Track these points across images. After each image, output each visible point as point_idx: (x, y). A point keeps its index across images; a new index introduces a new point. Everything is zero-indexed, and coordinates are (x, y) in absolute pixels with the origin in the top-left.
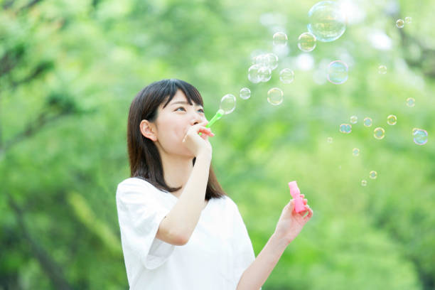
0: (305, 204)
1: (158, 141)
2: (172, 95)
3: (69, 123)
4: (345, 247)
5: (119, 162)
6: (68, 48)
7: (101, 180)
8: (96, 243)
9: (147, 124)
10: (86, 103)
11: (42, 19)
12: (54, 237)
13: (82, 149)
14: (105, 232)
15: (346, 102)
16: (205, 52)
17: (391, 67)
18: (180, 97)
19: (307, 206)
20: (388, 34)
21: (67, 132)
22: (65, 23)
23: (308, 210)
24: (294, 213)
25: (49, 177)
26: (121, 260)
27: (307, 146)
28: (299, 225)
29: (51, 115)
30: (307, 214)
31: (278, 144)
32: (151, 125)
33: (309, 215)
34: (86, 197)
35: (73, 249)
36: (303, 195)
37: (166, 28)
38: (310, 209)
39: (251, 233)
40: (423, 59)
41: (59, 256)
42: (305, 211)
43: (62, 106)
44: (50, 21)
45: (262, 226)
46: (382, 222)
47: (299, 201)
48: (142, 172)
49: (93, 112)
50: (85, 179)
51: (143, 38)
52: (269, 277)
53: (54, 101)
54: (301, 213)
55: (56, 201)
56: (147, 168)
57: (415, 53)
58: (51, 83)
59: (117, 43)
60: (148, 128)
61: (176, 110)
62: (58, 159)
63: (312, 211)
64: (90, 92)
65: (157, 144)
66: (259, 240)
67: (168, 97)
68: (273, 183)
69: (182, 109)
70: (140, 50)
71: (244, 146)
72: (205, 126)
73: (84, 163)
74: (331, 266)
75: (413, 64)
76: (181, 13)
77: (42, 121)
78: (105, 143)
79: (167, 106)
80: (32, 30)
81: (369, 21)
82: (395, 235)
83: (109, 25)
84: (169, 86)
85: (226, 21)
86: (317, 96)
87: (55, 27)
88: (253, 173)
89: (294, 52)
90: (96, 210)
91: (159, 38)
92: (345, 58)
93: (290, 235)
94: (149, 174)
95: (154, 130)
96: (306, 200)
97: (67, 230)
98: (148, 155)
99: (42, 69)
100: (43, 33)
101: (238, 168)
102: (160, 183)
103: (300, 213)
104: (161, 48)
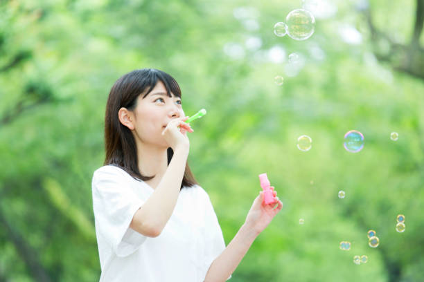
0: (274, 196)
1: (135, 129)
2: (153, 86)
3: (46, 111)
4: (313, 236)
5: (95, 150)
6: (46, 39)
7: (77, 167)
8: (70, 228)
9: (125, 112)
10: (63, 92)
11: (21, 9)
12: (30, 222)
13: (58, 137)
14: (79, 218)
15: (316, 94)
16: (180, 45)
17: (361, 61)
18: (160, 88)
19: (277, 198)
20: (358, 29)
21: (44, 120)
22: (43, 14)
23: (278, 202)
24: (264, 205)
25: (26, 164)
26: (94, 245)
27: (278, 137)
28: (268, 217)
29: (28, 103)
30: (277, 205)
31: (249, 135)
32: (129, 113)
33: (279, 207)
34: (62, 183)
35: (49, 233)
36: (273, 187)
37: (142, 20)
38: (280, 201)
39: (221, 220)
40: (392, 53)
41: (35, 240)
42: (275, 203)
43: (40, 95)
44: (29, 12)
45: (232, 213)
46: (350, 211)
47: (269, 193)
48: (117, 160)
49: (69, 100)
50: (61, 166)
51: (120, 29)
52: (240, 264)
53: (31, 90)
54: (272, 205)
55: (32, 187)
56: (122, 155)
57: (384, 47)
58: (29, 72)
59: (94, 34)
60: (126, 115)
61: (155, 101)
62: (34, 146)
63: (281, 203)
64: (67, 81)
65: (134, 132)
66: (230, 228)
67: (149, 88)
68: (244, 172)
69: (162, 100)
70: (116, 41)
71: (216, 136)
72: (184, 121)
73: (60, 151)
74: (299, 254)
75: (382, 59)
76: (157, 6)
77: (20, 109)
78: (81, 131)
79: (147, 97)
80: (11, 21)
81: (340, 16)
82: (363, 225)
83: (86, 16)
84: (150, 76)
85: (200, 14)
86: (288, 88)
87: (34, 17)
88: (224, 163)
89: (266, 45)
90: (70, 196)
91: (135, 30)
92: (316, 52)
93: (260, 226)
94: (124, 162)
95: (132, 118)
96: (275, 192)
97: (42, 215)
98: (124, 143)
99: (21, 59)
100: (22, 23)
101: (210, 158)
102: (134, 171)
103: (270, 204)
104: (137, 40)
